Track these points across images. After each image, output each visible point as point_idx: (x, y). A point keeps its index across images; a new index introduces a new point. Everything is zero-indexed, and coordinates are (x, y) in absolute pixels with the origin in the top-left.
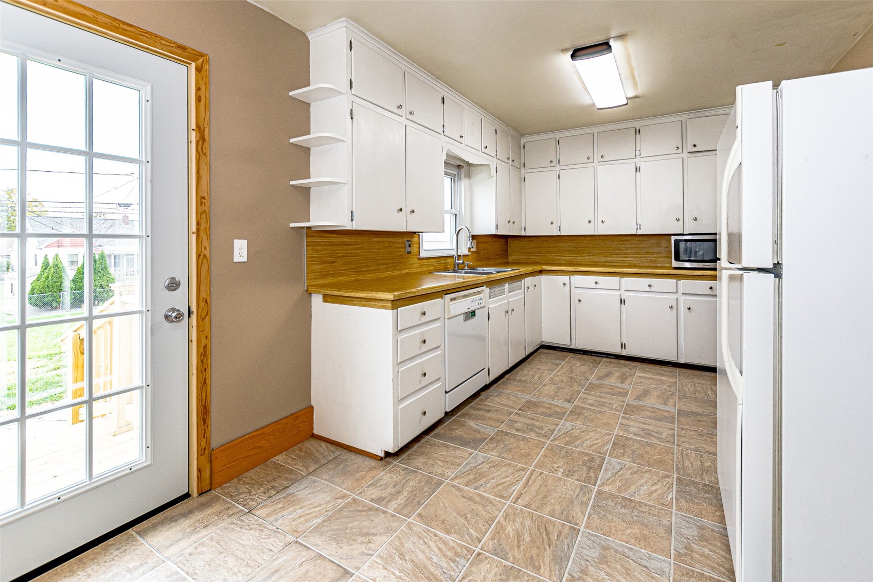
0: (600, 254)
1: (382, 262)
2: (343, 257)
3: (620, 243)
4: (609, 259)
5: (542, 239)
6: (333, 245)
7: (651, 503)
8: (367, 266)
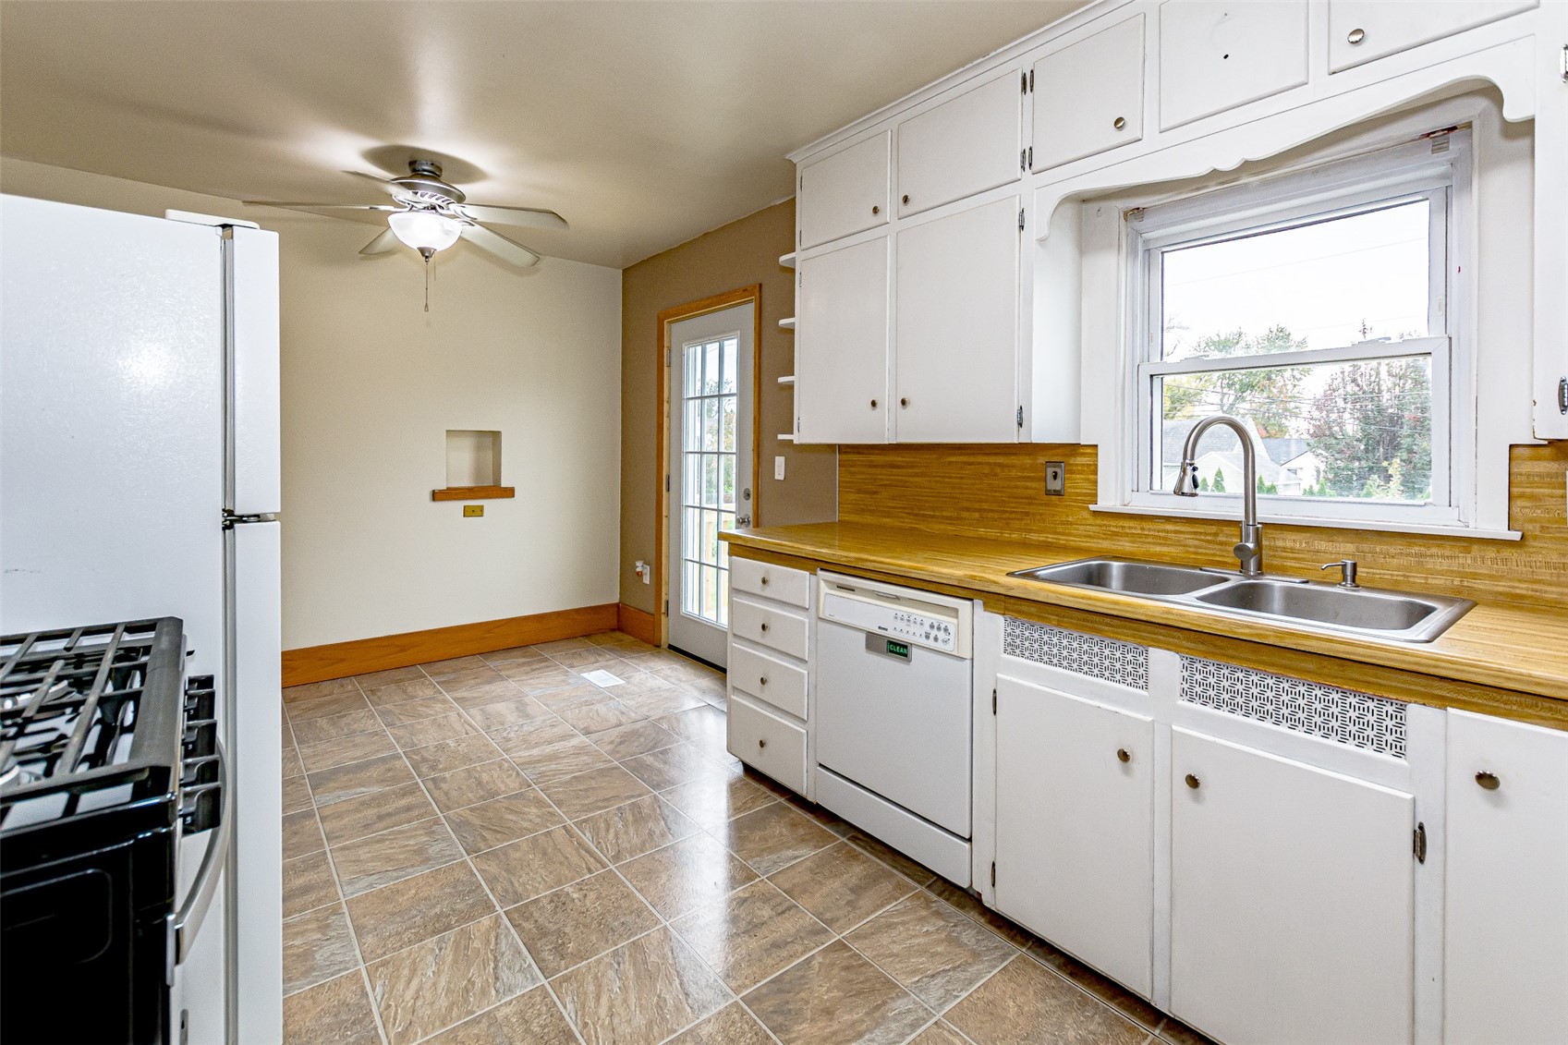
1: (967, 504)
2: (890, 485)
6: (875, 466)
7: (405, 951)
8: (933, 509)
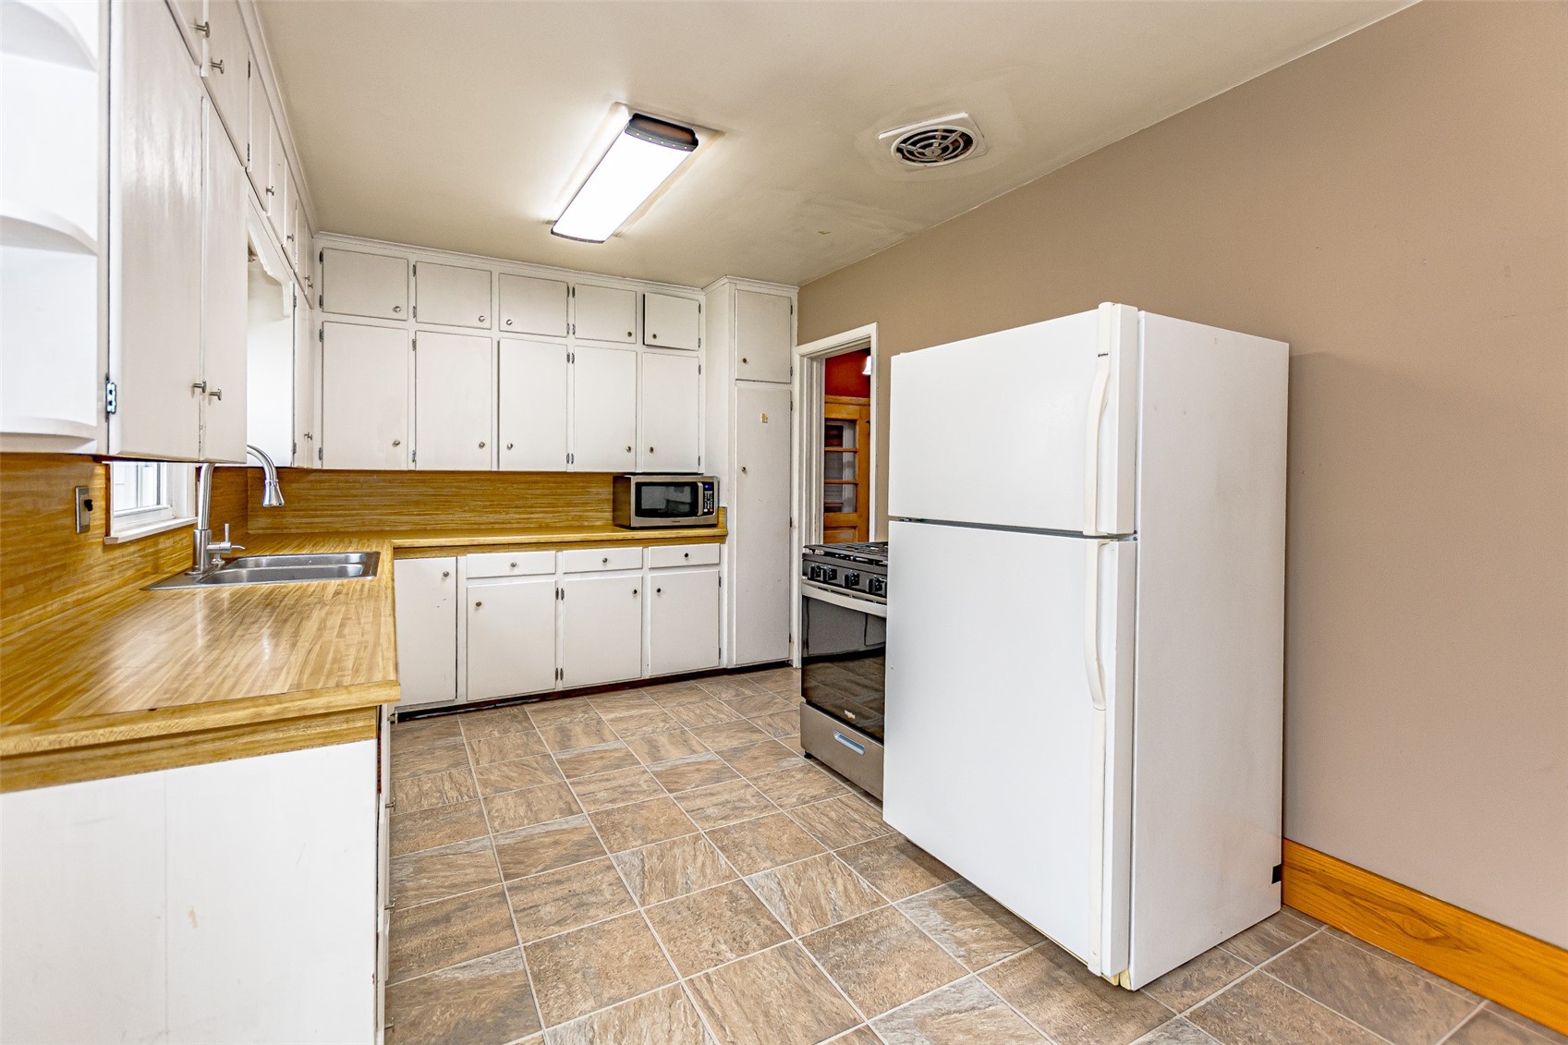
0: (485, 507)
3: (523, 486)
4: (503, 516)
5: (352, 477)
